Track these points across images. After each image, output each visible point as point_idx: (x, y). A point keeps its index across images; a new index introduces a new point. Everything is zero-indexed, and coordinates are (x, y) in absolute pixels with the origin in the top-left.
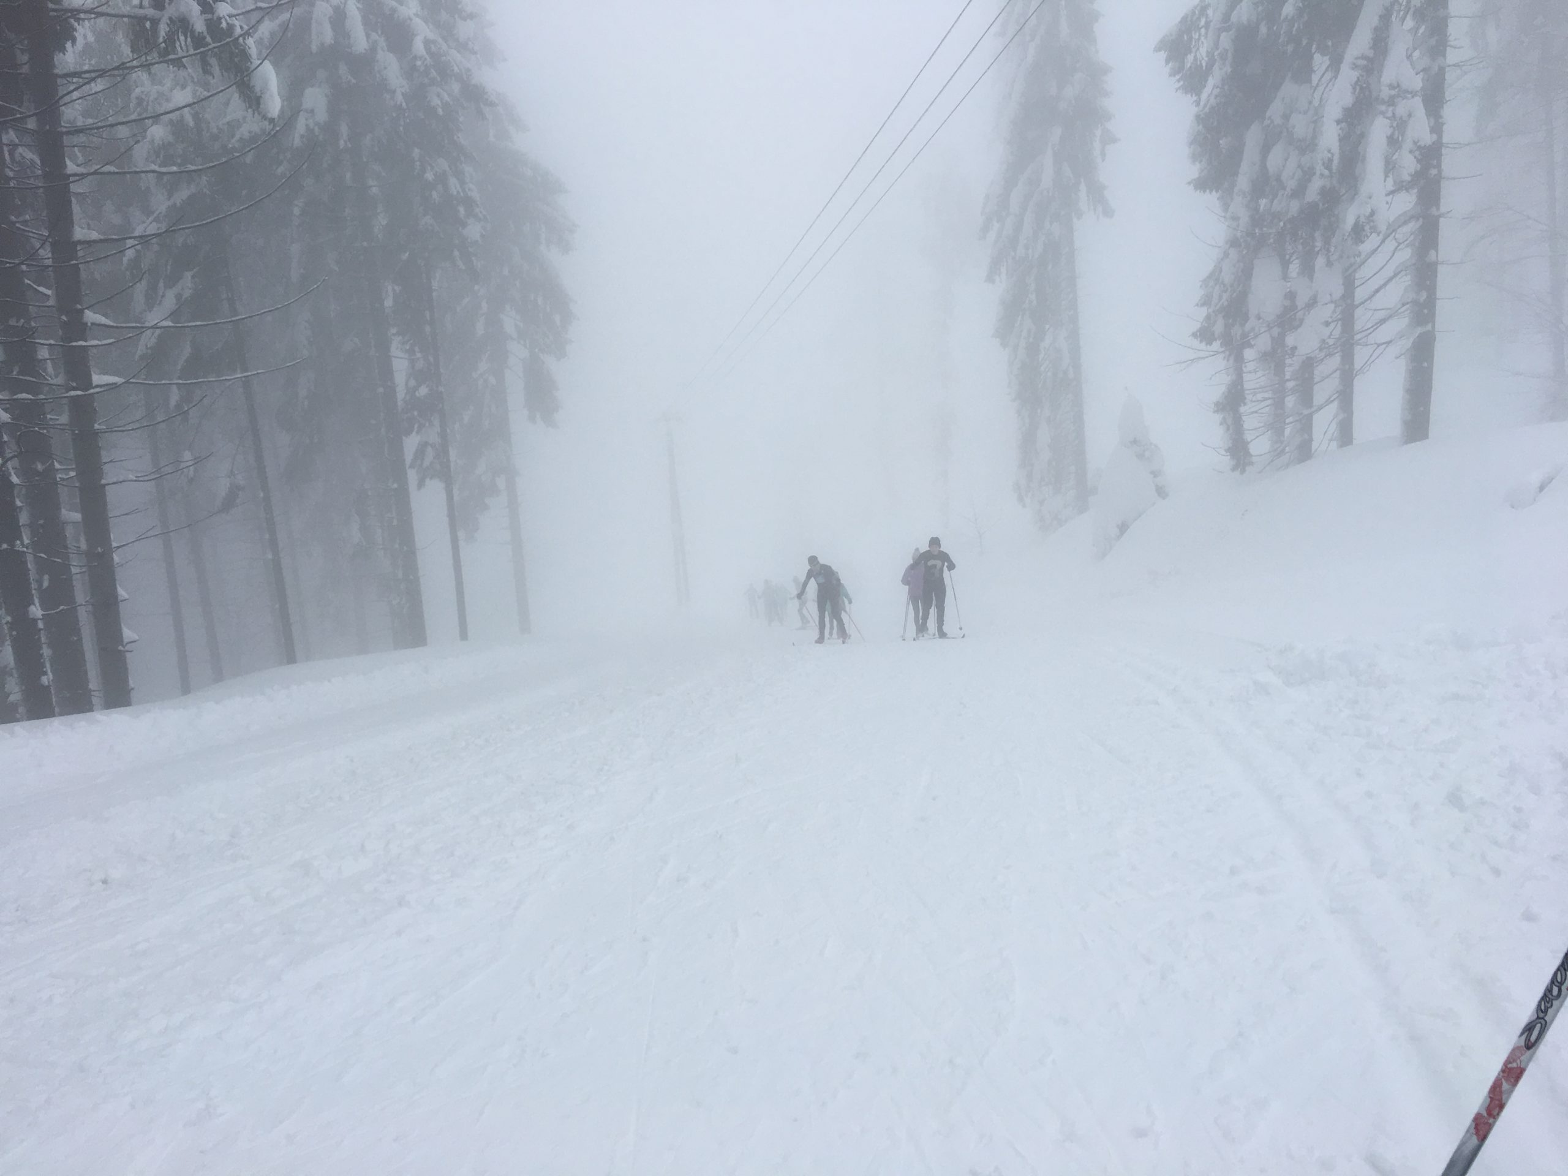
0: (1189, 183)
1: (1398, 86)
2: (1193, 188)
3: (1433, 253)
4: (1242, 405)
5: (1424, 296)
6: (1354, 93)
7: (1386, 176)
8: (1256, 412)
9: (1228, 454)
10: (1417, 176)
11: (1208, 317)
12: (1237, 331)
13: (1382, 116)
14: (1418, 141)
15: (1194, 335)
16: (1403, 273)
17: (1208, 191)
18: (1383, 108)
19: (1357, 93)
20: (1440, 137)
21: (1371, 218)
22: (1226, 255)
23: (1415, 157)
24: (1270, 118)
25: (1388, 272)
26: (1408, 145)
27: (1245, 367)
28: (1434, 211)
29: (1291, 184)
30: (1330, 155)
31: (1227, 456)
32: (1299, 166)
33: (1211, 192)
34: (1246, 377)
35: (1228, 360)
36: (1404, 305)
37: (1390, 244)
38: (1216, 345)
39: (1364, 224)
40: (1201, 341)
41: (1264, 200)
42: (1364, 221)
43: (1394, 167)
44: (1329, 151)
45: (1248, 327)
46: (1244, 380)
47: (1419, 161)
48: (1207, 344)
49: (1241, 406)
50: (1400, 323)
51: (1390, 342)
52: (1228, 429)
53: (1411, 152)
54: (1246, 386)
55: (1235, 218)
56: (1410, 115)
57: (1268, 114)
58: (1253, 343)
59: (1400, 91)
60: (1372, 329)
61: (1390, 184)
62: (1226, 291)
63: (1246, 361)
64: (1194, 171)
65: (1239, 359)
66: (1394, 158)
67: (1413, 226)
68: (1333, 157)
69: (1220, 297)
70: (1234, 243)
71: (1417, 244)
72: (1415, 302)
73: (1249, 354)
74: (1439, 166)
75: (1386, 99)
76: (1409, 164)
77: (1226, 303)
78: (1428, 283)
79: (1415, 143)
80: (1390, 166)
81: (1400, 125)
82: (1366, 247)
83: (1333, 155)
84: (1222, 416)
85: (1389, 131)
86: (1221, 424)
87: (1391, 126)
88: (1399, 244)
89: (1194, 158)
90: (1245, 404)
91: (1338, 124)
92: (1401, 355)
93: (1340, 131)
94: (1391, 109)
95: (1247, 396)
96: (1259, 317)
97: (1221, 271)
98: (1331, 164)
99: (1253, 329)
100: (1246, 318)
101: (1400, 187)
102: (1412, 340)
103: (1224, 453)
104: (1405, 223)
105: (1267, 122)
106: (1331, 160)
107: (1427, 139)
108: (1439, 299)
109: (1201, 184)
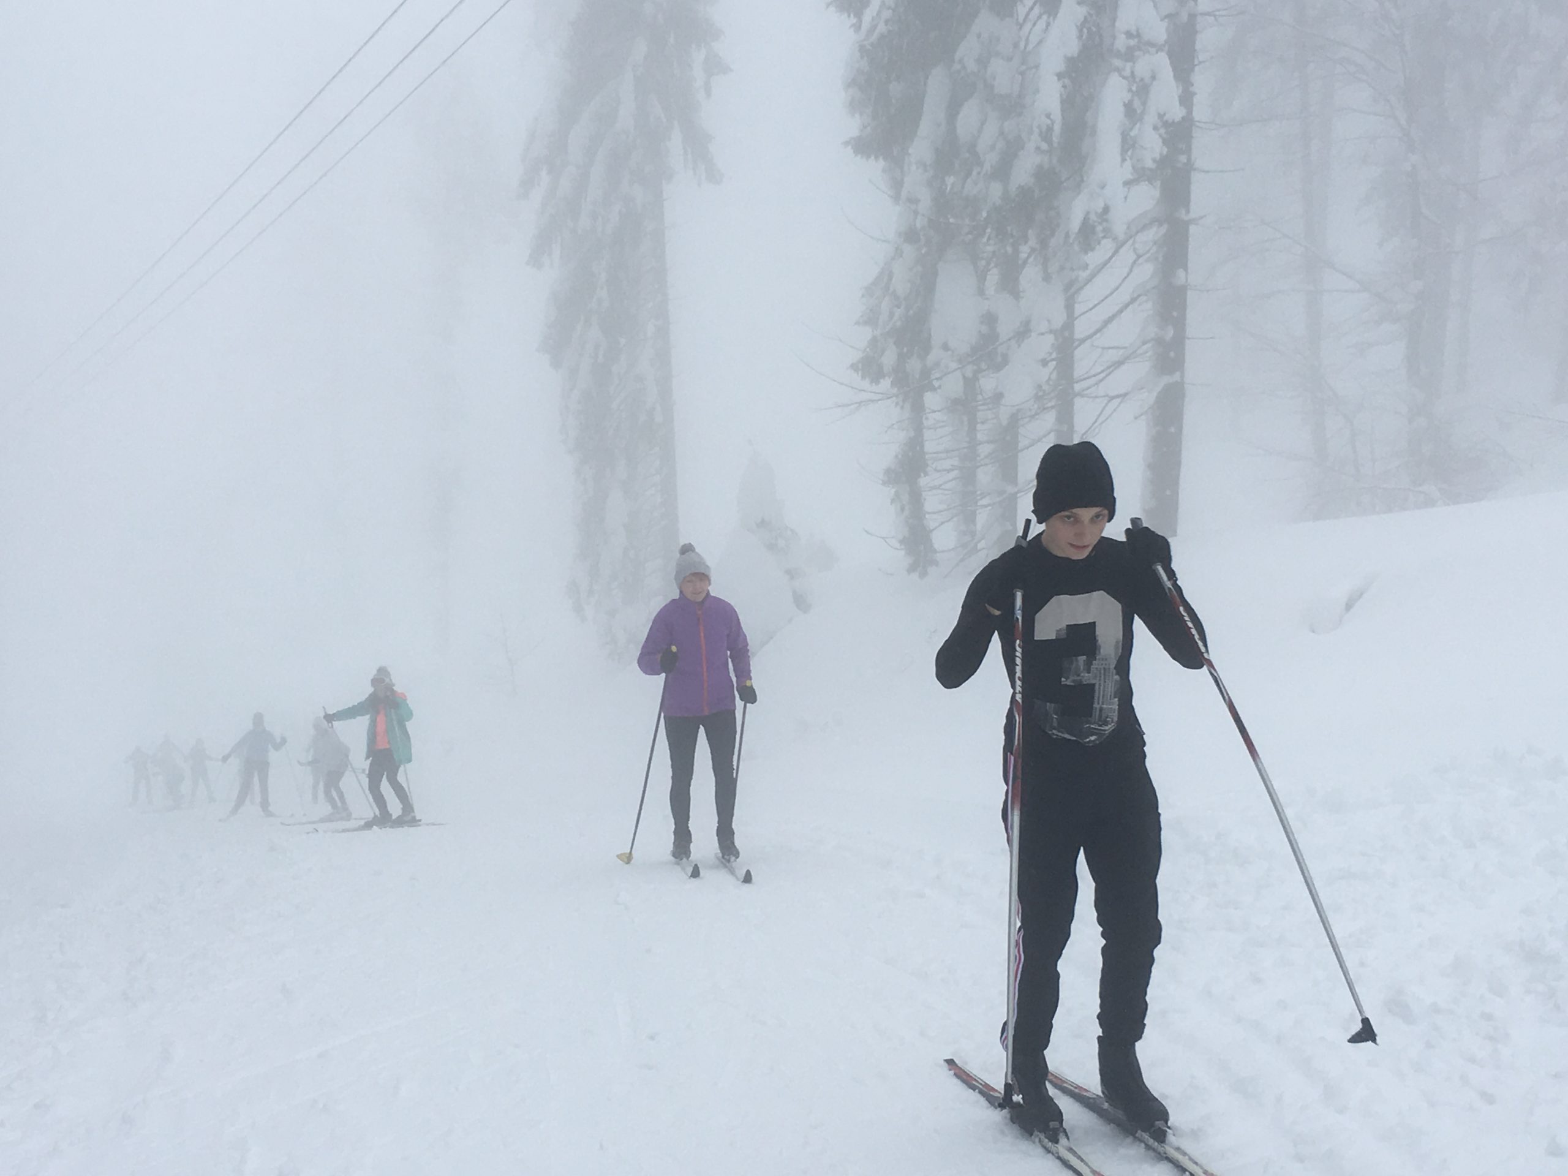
0: (847, 143)
1: (1138, 35)
2: (852, 151)
3: (1181, 273)
4: (922, 475)
5: (1170, 333)
6: (1080, 37)
7: (1124, 160)
8: (939, 487)
9: (903, 547)
10: (1163, 162)
11: (874, 341)
12: (914, 365)
13: (1116, 74)
14: (1165, 114)
15: (854, 367)
16: (1143, 298)
17: (873, 157)
18: (1117, 62)
19: (1084, 37)
20: (1190, 111)
21: (1105, 217)
22: (898, 252)
23: (1160, 136)
24: (961, 61)
25: (1124, 295)
26: (1151, 118)
27: (927, 419)
28: (1182, 214)
29: (991, 160)
30: (1049, 122)
31: (902, 549)
32: (1002, 133)
33: (876, 158)
34: (928, 434)
35: (902, 408)
36: (1144, 343)
37: (1127, 255)
38: (886, 384)
39: (1096, 224)
40: (863, 377)
41: (952, 177)
42: (1095, 219)
43: (1133, 146)
44: (1048, 116)
45: (931, 358)
46: (925, 438)
47: (1165, 142)
48: (871, 382)
49: (919, 476)
50: (1139, 370)
51: (1125, 395)
52: (903, 509)
53: (1155, 128)
54: (929, 447)
55: (913, 200)
56: (1153, 78)
57: (957, 56)
58: (936, 384)
59: (1140, 44)
60: (1103, 375)
61: (1127, 172)
62: (898, 307)
63: (928, 411)
64: (852, 126)
65: (918, 409)
66: (1132, 134)
67: (1153, 234)
68: (1053, 124)
69: (891, 315)
70: (910, 235)
71: (1161, 259)
72: (1159, 341)
73: (931, 400)
74: (1188, 151)
75: (1123, 50)
76: (1152, 146)
77: (899, 324)
78: (1175, 314)
79: (1161, 116)
80: (1128, 144)
81: (1142, 89)
82: (1094, 258)
83: (1053, 123)
84: (893, 490)
85: (1127, 97)
86: (893, 501)
87: (1130, 90)
88: (1139, 257)
89: (854, 106)
90: (926, 474)
91: (1059, 79)
92: (1142, 415)
93: (1062, 89)
94: (1129, 65)
95: (929, 462)
96: (945, 347)
97: (891, 276)
98: (1051, 135)
99: (937, 364)
100: (927, 348)
101: (1141, 175)
102: (1155, 394)
103: (898, 545)
104: (1145, 227)
105: (957, 66)
106: (1050, 129)
107: (1177, 113)
108: (1189, 338)
109: (862, 147)
